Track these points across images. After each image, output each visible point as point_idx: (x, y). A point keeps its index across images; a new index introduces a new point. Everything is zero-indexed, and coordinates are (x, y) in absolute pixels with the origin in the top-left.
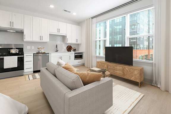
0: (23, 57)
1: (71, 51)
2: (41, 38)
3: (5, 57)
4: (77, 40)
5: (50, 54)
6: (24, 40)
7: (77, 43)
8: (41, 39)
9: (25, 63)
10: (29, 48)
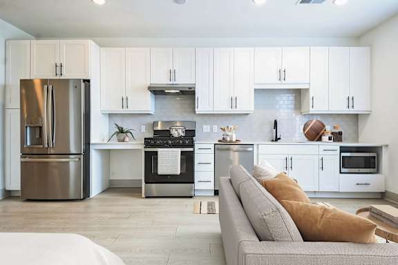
0: (193, 152)
1: (320, 139)
2: (233, 101)
3: (160, 150)
4: (350, 101)
5: (255, 147)
6: (196, 110)
7: (351, 111)
8: (234, 105)
9: (197, 168)
10: (206, 131)
